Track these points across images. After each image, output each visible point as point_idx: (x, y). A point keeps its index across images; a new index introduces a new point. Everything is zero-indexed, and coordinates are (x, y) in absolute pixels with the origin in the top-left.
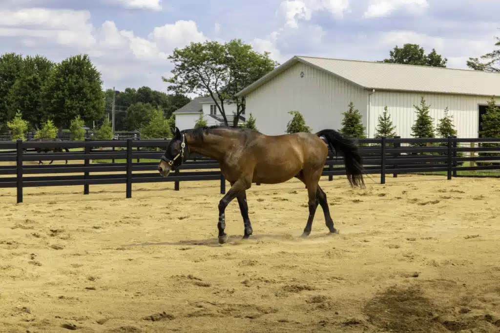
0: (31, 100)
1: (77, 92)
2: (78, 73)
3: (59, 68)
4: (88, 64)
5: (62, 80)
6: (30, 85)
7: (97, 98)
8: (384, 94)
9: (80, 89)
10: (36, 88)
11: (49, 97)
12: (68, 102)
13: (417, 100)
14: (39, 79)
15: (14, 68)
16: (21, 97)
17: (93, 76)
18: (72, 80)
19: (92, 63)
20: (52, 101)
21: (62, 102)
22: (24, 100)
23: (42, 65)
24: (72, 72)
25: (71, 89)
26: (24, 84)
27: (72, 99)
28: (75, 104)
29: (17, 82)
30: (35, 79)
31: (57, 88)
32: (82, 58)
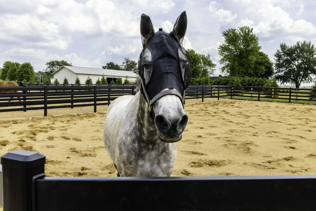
0: (14, 74)
1: (27, 72)
2: (27, 67)
3: (22, 65)
4: (30, 65)
5: (22, 69)
6: (14, 70)
7: (32, 74)
8: (83, 75)
9: (28, 71)
10: (15, 71)
11: (19, 73)
12: (24, 75)
13: (88, 76)
14: (16, 68)
15: (9, 65)
16: (11, 73)
17: (31, 68)
18: (25, 69)
19: (31, 64)
20: (20, 74)
21: (22, 75)
22: (12, 74)
23: (17, 65)
24: (25, 67)
25: (25, 71)
26: (12, 70)
27: (25, 74)
28: (26, 75)
29: (10, 69)
30: (15, 68)
31: (21, 71)
32: (28, 63)
